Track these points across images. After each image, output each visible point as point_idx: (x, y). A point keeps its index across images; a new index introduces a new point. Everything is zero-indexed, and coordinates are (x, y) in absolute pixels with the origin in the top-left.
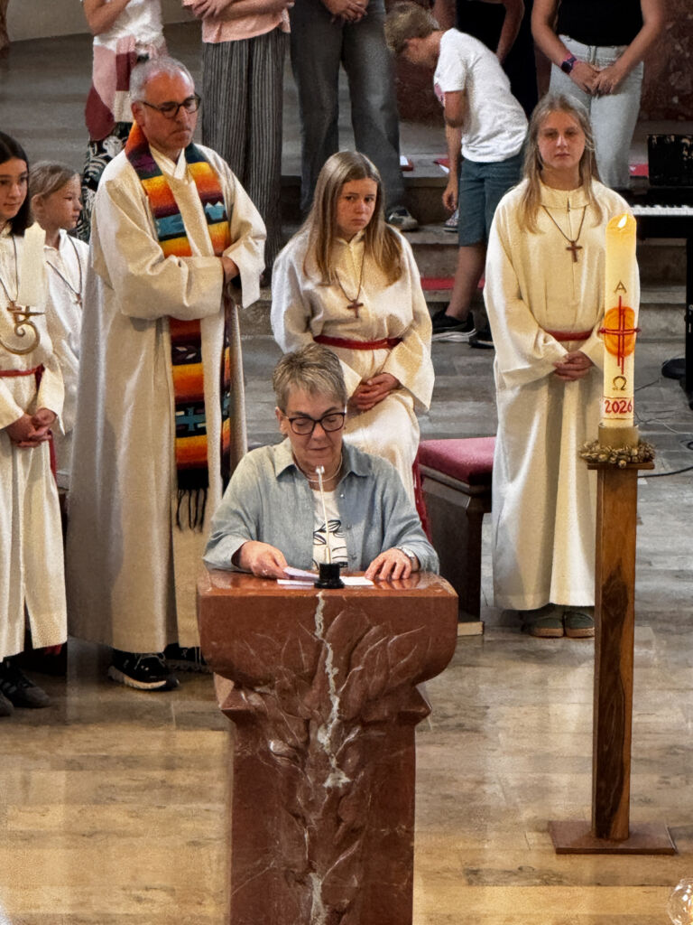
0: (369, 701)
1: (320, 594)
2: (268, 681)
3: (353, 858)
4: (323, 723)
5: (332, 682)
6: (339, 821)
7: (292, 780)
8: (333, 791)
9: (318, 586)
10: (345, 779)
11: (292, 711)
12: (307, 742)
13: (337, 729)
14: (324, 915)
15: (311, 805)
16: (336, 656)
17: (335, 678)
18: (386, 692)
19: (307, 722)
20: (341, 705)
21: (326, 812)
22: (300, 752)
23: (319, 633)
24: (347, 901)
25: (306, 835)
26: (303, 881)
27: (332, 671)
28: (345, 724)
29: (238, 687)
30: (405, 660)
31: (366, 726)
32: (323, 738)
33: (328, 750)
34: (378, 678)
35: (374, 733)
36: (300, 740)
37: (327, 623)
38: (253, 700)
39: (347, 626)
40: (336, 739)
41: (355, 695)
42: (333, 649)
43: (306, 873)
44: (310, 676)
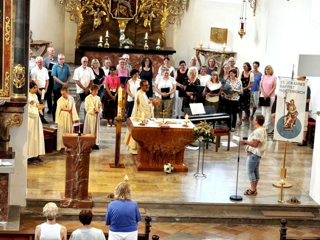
0: (84, 150)
1: (78, 137)
2: (71, 147)
3: (81, 170)
4: (78, 153)
5: (80, 148)
6: (80, 165)
7: (74, 160)
8: (79, 161)
9: (78, 136)
10: (81, 160)
11: (74, 151)
13: (80, 154)
14: (78, 176)
15: (76, 163)
18: (87, 149)
19: (76, 153)
21: (78, 164)
22: (75, 156)
24: (81, 175)
25: (76, 167)
26: (75, 172)
27: (79, 146)
28: (81, 153)
29: (68, 148)
31: (84, 153)
32: (78, 155)
34: (85, 147)
36: (75, 155)
37: (79, 140)
38: (69, 150)
39: (81, 140)
40: (80, 155)
41: (82, 150)
42: (80, 143)
43: (76, 171)
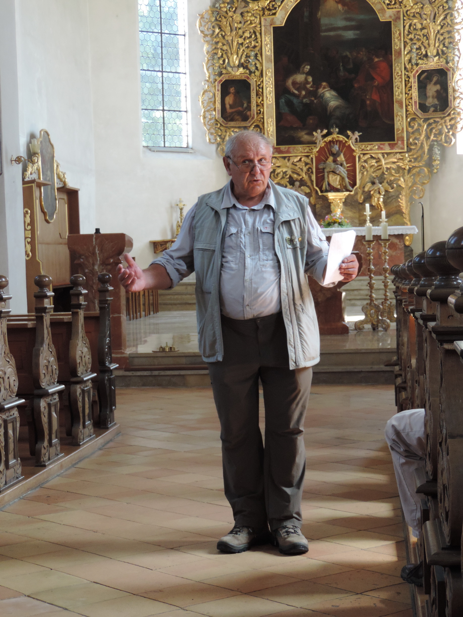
0: (106, 259)
4: (96, 264)
5: (98, 255)
9: (95, 233)
11: (89, 262)
12: (93, 269)
13: (99, 266)
15: (94, 284)
16: (98, 249)
17: (99, 253)
20: (100, 260)
23: (94, 243)
25: (94, 291)
27: (97, 252)
28: (101, 264)
30: (114, 249)
32: (96, 268)
33: (97, 270)
35: (109, 267)
36: (91, 268)
37: (96, 241)
39: (100, 242)
41: (103, 258)
42: (98, 246)
44: (94, 254)
